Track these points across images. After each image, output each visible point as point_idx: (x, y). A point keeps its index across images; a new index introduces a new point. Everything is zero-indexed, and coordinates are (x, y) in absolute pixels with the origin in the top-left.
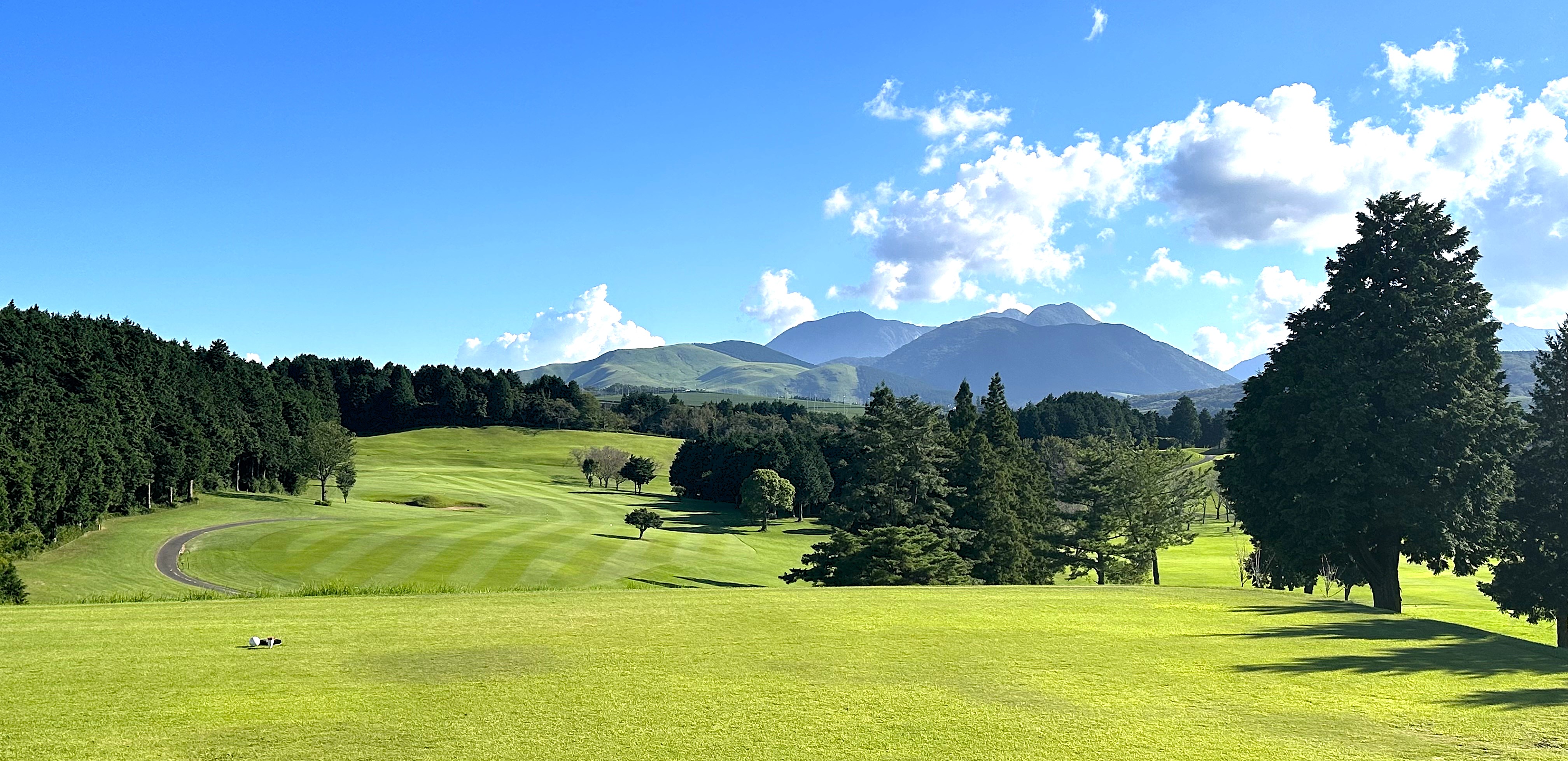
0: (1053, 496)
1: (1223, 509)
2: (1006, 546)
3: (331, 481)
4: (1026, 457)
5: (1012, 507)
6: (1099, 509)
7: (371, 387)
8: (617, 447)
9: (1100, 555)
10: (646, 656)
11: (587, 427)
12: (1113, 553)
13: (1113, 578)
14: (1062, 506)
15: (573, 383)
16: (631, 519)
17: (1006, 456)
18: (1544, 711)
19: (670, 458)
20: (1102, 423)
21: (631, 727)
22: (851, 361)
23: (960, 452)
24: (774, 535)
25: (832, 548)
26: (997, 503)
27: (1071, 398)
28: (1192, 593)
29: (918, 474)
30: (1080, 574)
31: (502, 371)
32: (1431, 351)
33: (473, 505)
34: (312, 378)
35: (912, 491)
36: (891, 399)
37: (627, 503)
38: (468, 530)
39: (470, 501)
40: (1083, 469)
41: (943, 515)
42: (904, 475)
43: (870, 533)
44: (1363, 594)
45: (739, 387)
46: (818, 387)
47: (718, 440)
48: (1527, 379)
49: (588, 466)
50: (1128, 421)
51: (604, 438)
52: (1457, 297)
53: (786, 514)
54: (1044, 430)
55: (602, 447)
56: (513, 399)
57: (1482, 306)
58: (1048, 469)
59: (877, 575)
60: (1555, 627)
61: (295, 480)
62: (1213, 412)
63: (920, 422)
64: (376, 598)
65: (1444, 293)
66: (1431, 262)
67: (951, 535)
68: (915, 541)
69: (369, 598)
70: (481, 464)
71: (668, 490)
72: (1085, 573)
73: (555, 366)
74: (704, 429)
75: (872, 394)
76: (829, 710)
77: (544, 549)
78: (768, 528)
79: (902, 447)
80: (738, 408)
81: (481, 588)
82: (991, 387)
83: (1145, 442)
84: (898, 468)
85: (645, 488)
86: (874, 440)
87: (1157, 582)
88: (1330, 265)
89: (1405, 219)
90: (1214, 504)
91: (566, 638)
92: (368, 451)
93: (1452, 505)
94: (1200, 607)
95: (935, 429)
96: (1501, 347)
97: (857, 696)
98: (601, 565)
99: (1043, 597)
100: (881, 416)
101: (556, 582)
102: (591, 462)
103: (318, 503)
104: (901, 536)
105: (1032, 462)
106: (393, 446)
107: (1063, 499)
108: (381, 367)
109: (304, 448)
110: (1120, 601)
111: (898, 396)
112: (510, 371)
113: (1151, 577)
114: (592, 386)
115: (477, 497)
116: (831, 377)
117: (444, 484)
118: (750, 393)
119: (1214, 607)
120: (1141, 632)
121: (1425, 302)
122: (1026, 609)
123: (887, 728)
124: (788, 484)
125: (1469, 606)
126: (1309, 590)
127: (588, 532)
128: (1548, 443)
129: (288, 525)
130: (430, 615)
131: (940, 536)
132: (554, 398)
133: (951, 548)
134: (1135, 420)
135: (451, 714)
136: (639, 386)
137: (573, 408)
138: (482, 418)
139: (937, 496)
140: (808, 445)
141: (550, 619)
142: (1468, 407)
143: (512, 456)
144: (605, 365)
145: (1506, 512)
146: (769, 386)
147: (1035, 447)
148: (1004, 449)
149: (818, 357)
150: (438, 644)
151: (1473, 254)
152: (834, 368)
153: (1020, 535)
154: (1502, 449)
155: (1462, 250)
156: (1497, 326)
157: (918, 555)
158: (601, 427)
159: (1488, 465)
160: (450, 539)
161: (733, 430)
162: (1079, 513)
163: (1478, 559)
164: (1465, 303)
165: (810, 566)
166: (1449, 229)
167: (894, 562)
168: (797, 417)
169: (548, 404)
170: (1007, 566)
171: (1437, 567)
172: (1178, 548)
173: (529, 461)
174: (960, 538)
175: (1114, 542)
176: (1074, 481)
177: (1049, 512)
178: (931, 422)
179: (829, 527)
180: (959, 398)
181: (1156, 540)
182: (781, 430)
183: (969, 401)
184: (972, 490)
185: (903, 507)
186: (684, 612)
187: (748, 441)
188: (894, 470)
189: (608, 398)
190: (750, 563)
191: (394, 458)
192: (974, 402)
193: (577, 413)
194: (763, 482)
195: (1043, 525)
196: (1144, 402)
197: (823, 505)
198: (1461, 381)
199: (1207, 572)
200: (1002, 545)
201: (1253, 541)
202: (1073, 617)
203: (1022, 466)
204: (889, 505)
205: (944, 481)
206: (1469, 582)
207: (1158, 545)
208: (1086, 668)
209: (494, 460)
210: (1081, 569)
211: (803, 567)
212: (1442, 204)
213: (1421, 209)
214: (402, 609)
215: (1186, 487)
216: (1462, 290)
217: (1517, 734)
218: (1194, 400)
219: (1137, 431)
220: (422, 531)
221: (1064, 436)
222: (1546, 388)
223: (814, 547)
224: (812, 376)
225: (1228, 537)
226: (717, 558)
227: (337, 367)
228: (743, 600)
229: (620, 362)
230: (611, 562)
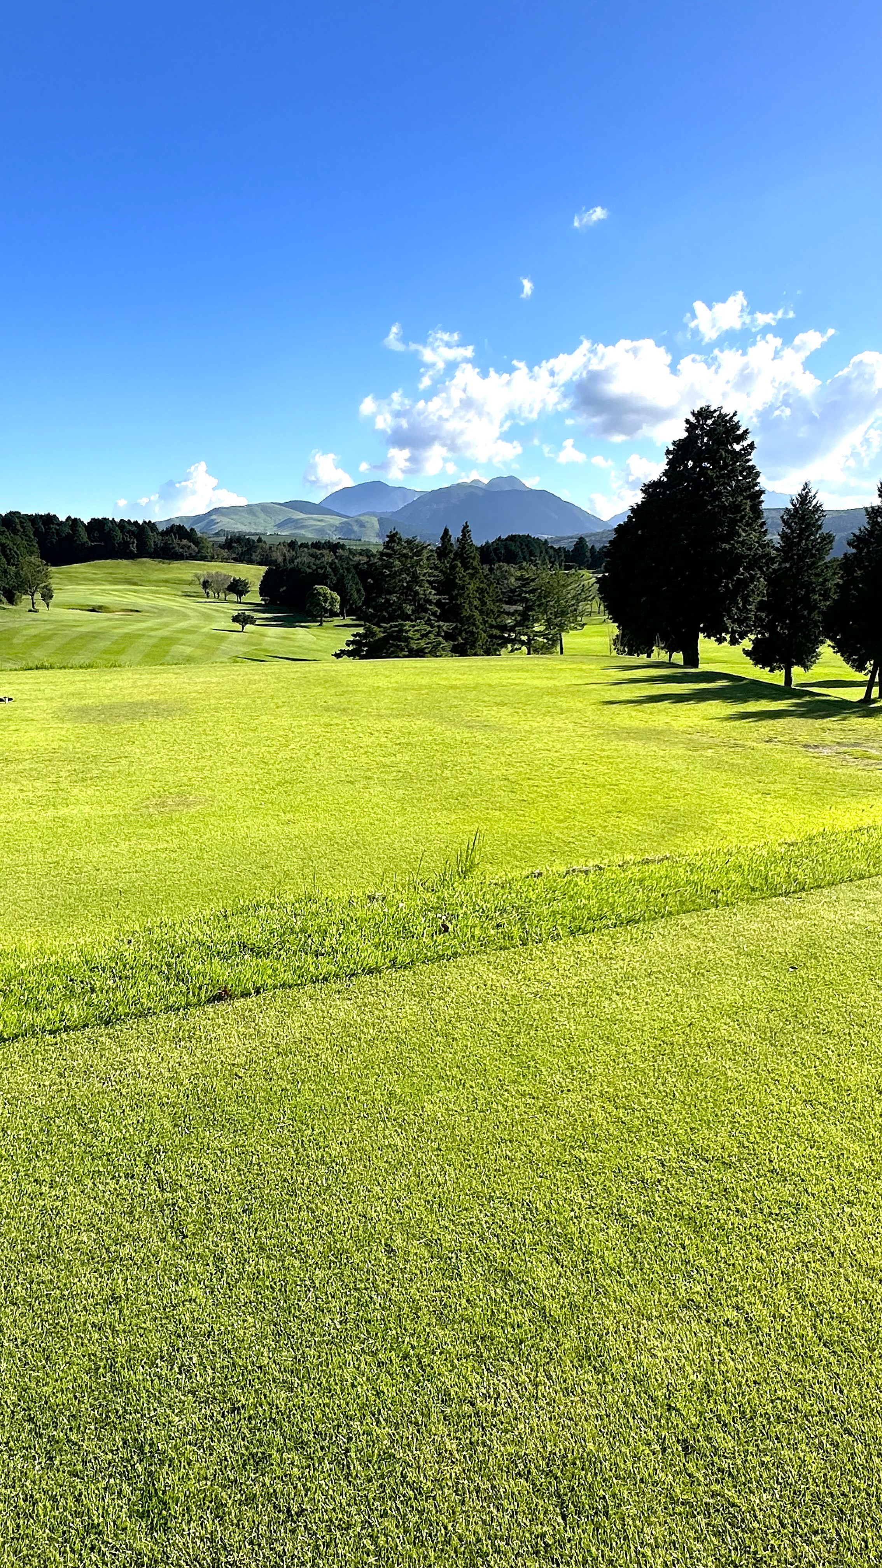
0: (500, 601)
1: (602, 608)
2: (472, 633)
3: (38, 596)
4: (485, 576)
5: (476, 608)
6: (529, 608)
7: (58, 532)
8: (224, 572)
9: (529, 637)
10: (246, 704)
11: (203, 558)
12: (536, 636)
13: (536, 651)
14: (506, 607)
15: (192, 529)
16: (236, 619)
17: (472, 576)
18: (771, 722)
19: (258, 579)
20: (532, 554)
21: (238, 748)
22: (374, 514)
23: (444, 573)
24: (327, 628)
25: (364, 636)
26: (467, 606)
27: (512, 538)
28: (580, 659)
29: (417, 588)
30: (517, 649)
31: (144, 522)
32: (723, 507)
33: (132, 611)
34: (19, 527)
35: (414, 600)
36: (400, 539)
37: (235, 609)
38: (130, 627)
39: (130, 608)
40: (519, 583)
41: (434, 614)
42: (409, 588)
43: (388, 626)
44: (678, 657)
45: (302, 532)
46: (353, 532)
47: (290, 566)
48: (779, 525)
49: (205, 585)
50: (547, 552)
51: (216, 566)
52: (741, 473)
53: (336, 615)
54: (496, 558)
55: (214, 572)
56: (153, 540)
57: (755, 479)
58: (498, 584)
59: (393, 652)
60: (784, 674)
61: (14, 595)
62: (598, 546)
63: (419, 554)
64: (72, 671)
65: (732, 471)
66: (727, 451)
67: (439, 627)
68: (416, 631)
69: (67, 670)
70: (135, 584)
71: (258, 600)
72: (520, 649)
73: (181, 518)
74: (280, 560)
75: (388, 536)
76: (361, 735)
77: (180, 639)
78: (324, 623)
79: (406, 570)
80: (302, 545)
81: (139, 664)
82: (463, 531)
83: (557, 565)
84: (405, 585)
85: (243, 599)
86: (389, 566)
87: (562, 653)
88: (668, 452)
89: (713, 424)
90: (596, 605)
91: (194, 694)
92: (60, 576)
93: (730, 604)
94: (584, 667)
95: (428, 559)
96: (763, 506)
97: (378, 726)
98: (217, 649)
99: (492, 663)
100: (393, 550)
101: (189, 660)
102: (208, 582)
103: (30, 611)
104: (407, 628)
105: (488, 580)
106: (77, 572)
107: (507, 603)
108: (64, 520)
109: (17, 574)
110: (537, 665)
111: (404, 537)
112: (150, 521)
113: (559, 650)
114: (205, 530)
115: (134, 606)
116: (362, 525)
117: (112, 597)
118: (309, 535)
119: (592, 667)
120: (550, 683)
121: (722, 476)
122: (482, 671)
123: (396, 745)
124: (335, 595)
125: (738, 663)
126: (649, 656)
127: (208, 628)
128: (788, 565)
129: (11, 625)
130: (107, 681)
131: (432, 627)
132: (180, 539)
133: (438, 634)
134: (551, 552)
135: (124, 742)
136: (236, 531)
137: (193, 546)
138: (133, 552)
139: (430, 602)
140: (348, 569)
141: (184, 682)
142: (743, 543)
143: (155, 578)
144: (213, 517)
145: (761, 606)
146: (321, 531)
147: (491, 570)
148: (471, 571)
149: (353, 512)
150: (113, 700)
151: (752, 446)
152: (362, 518)
153: (481, 626)
154: (761, 569)
155: (745, 443)
156: (763, 492)
157: (418, 639)
158: (212, 558)
159: (752, 578)
160: (118, 633)
161: (299, 560)
162: (516, 611)
163: (743, 635)
164: (745, 478)
165: (351, 648)
166: (738, 429)
167: (403, 644)
168: (340, 551)
169: (176, 543)
170: (473, 646)
171: (720, 641)
172: (575, 632)
173: (166, 581)
174: (444, 628)
175: (536, 629)
176: (513, 591)
177: (498, 611)
178: (425, 554)
179: (362, 623)
180: (443, 538)
181: (562, 627)
182: (330, 560)
183: (449, 541)
184: (452, 598)
185: (409, 609)
186: (269, 677)
187: (309, 567)
188: (402, 585)
189: (216, 539)
190: (314, 647)
191: (76, 580)
192: (453, 541)
193: (196, 549)
194: (320, 594)
195: (495, 619)
196: (558, 540)
197: (359, 608)
198: (740, 527)
199: (592, 647)
200: (469, 632)
201: (618, 627)
202: (509, 675)
203: (482, 582)
204: (400, 608)
205: (434, 592)
206: (738, 649)
207: (563, 630)
208: (516, 705)
209: (144, 581)
210: (516, 646)
211: (347, 648)
212: (735, 414)
213: (722, 417)
214: (89, 678)
215: (580, 594)
216: (744, 469)
217: (755, 735)
218: (587, 539)
219: (553, 559)
220: (99, 628)
221: (508, 563)
222: (789, 531)
223: (353, 635)
224: (349, 524)
225: (605, 624)
226: (292, 643)
227: (34, 520)
228: (307, 669)
229: (223, 515)
230: (224, 646)
